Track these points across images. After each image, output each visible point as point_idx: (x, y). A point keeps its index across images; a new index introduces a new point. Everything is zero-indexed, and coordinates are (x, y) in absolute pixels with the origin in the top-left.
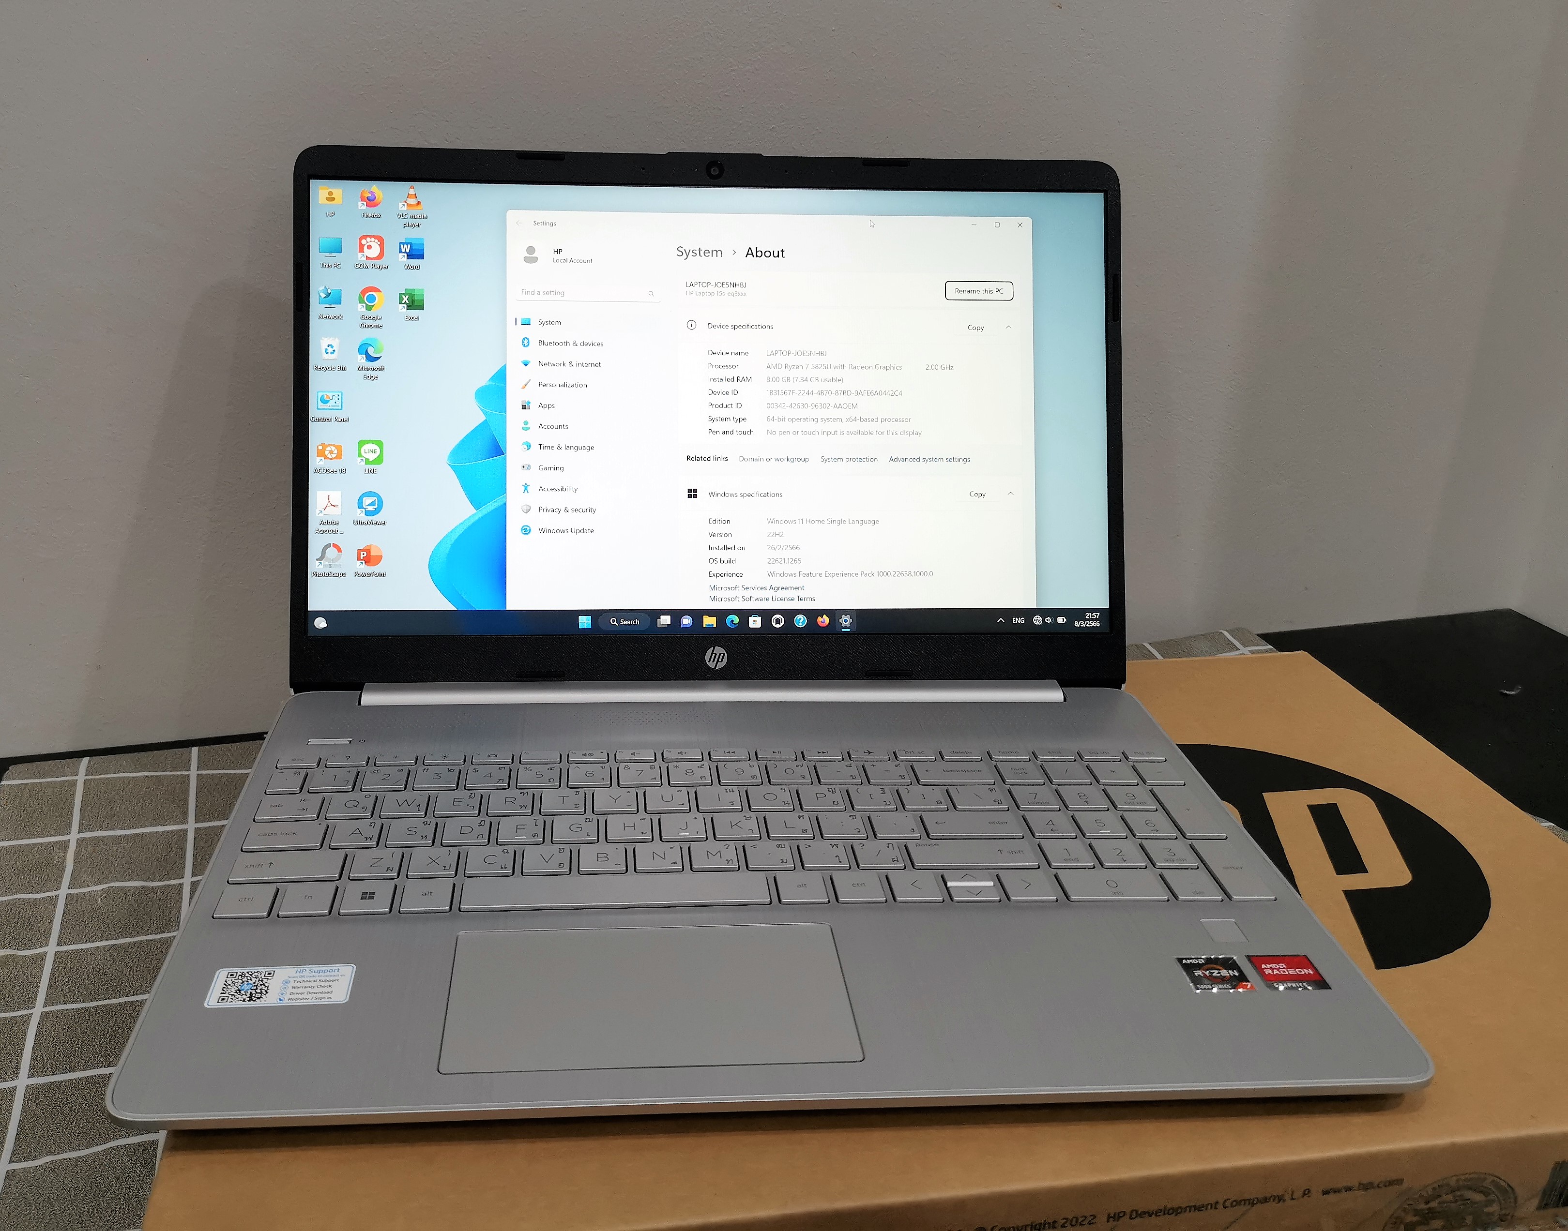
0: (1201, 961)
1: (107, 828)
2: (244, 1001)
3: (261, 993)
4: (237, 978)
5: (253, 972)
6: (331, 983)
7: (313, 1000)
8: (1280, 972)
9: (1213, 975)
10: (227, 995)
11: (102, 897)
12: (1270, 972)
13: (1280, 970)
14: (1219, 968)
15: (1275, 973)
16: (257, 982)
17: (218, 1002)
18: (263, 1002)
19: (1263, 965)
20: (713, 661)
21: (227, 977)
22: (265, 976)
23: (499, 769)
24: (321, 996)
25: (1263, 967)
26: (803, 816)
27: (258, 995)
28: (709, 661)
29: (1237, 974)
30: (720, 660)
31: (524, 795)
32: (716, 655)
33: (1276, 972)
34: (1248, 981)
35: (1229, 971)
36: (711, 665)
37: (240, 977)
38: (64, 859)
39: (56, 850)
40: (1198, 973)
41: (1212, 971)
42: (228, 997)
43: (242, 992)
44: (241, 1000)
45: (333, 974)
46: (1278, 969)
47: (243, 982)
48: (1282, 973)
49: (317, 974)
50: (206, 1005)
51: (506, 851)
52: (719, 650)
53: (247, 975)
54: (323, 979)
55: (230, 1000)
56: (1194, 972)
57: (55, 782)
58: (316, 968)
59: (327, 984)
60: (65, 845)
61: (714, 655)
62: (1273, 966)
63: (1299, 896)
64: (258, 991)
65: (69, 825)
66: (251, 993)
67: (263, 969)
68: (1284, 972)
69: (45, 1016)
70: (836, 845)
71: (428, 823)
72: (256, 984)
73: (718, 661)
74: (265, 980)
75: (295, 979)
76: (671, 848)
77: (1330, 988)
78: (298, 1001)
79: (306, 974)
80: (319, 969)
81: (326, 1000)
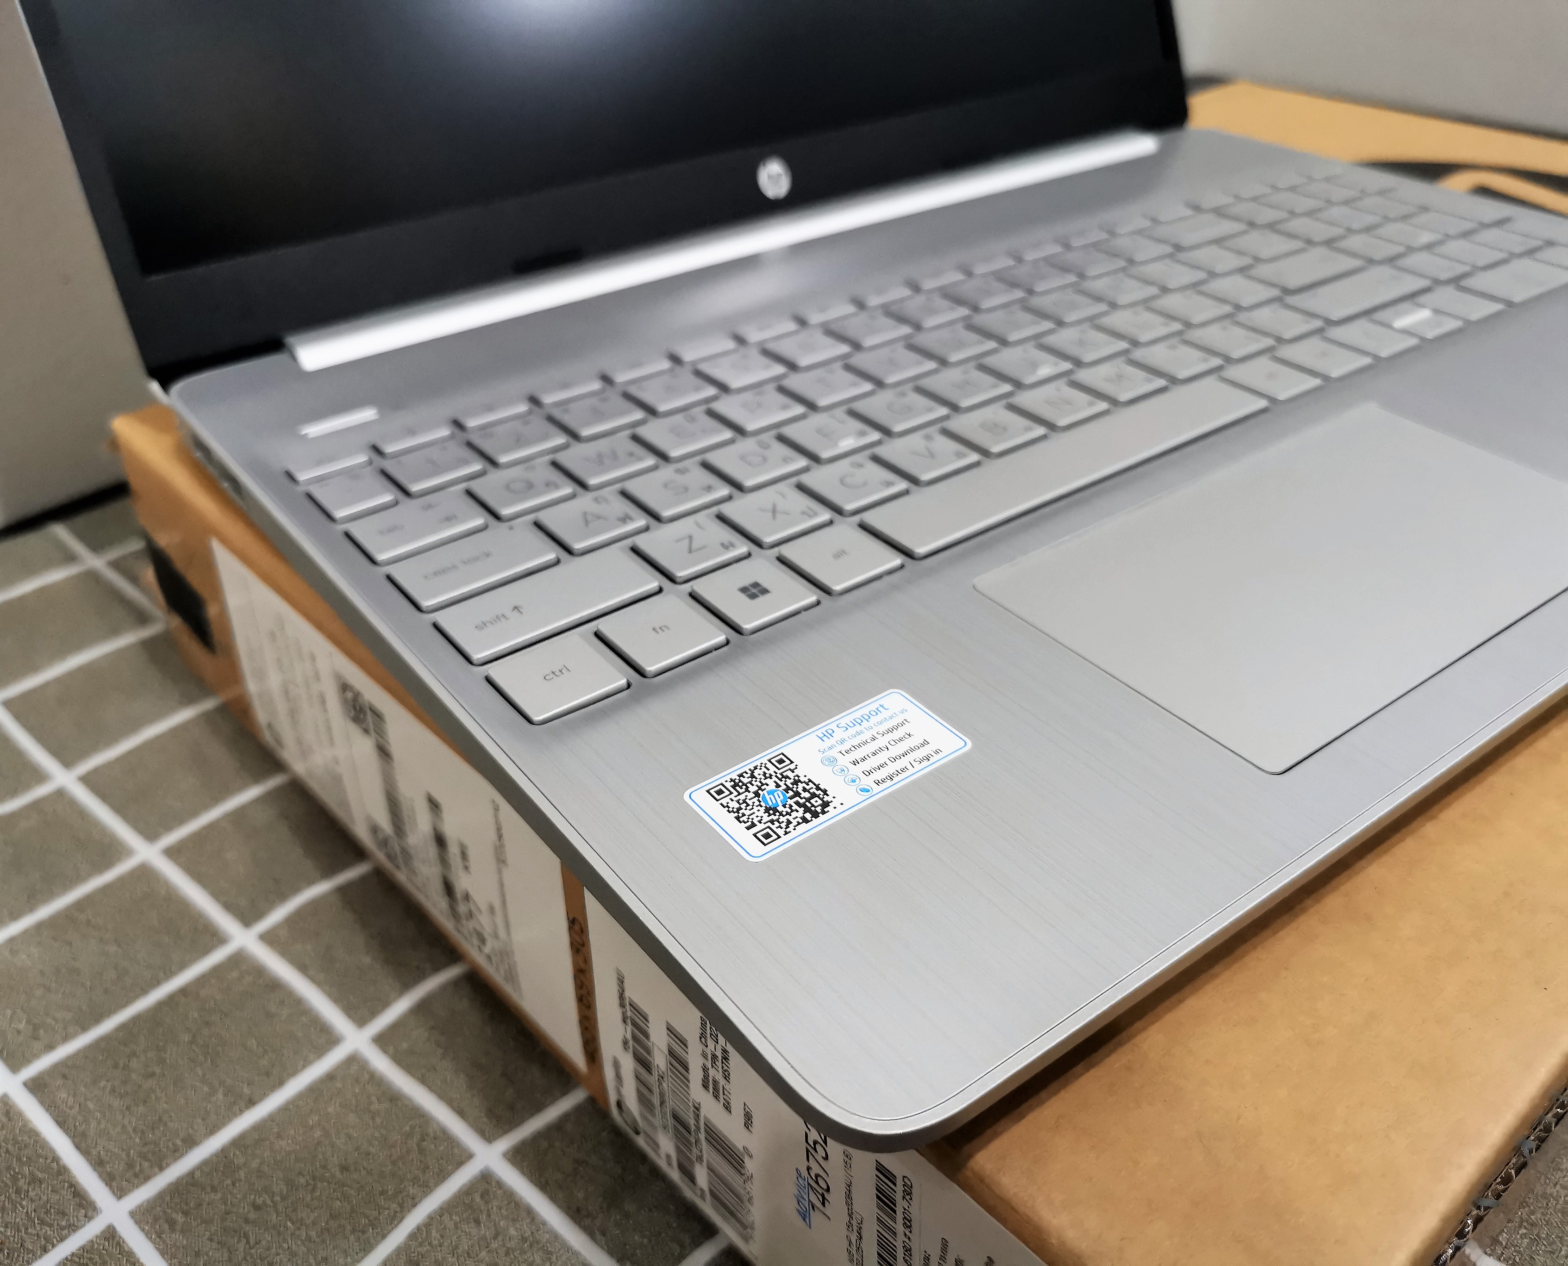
3: (813, 795)
5: (748, 772)
6: (903, 730)
7: (917, 766)
16: (780, 783)
22: (778, 768)
24: (916, 755)
27: (816, 802)
45: (880, 717)
49: (857, 727)
53: (744, 780)
54: (883, 728)
59: (897, 734)
64: (805, 794)
66: (796, 801)
67: (762, 758)
74: (789, 773)
75: (837, 749)
78: (896, 779)
79: (839, 734)
80: (851, 718)
81: (936, 757)
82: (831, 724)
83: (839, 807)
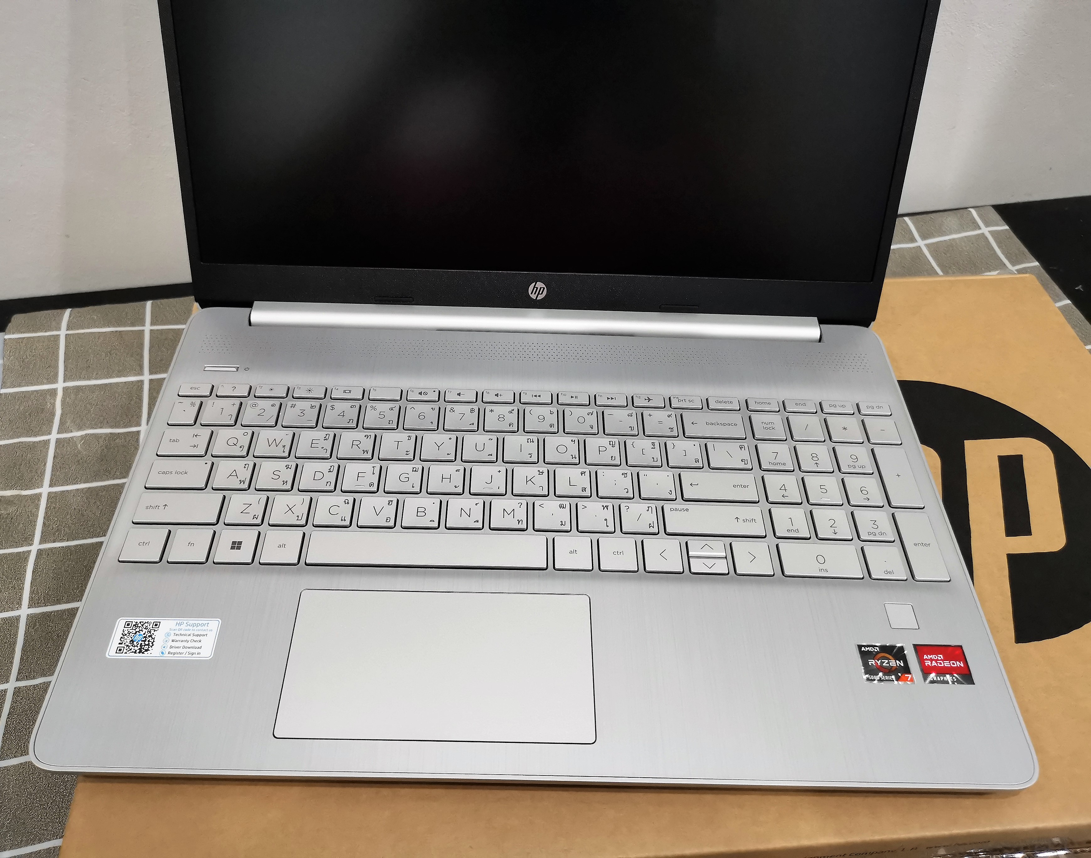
0: (876, 649)
1: (84, 379)
2: (135, 652)
3: (148, 645)
4: (131, 628)
5: (144, 623)
6: (201, 638)
7: (187, 655)
8: (937, 663)
9: (884, 664)
10: (123, 645)
11: (81, 443)
12: (929, 663)
13: (938, 662)
14: (890, 657)
15: (933, 665)
16: (146, 633)
17: (116, 653)
18: (149, 655)
19: (925, 656)
20: (535, 294)
21: (124, 627)
22: (152, 628)
23: (351, 407)
24: (192, 651)
25: (925, 658)
26: (585, 472)
27: (146, 647)
28: (532, 294)
29: (902, 665)
30: (540, 293)
31: (367, 438)
32: (537, 288)
33: (934, 663)
34: (910, 673)
35: (897, 661)
36: (533, 296)
37: (134, 627)
38: (54, 405)
39: (48, 396)
40: (872, 662)
41: (883, 661)
42: (124, 647)
43: (135, 643)
44: (133, 652)
45: (204, 628)
46: (936, 661)
47: (136, 632)
48: (939, 665)
49: (191, 628)
50: (107, 656)
51: (347, 501)
52: (540, 285)
53: (139, 625)
54: (196, 633)
55: (125, 651)
56: (869, 660)
57: (44, 337)
58: (192, 621)
59: (198, 638)
60: (53, 393)
61: (535, 289)
62: (933, 657)
63: (973, 585)
64: (147, 643)
65: (56, 375)
66: (141, 644)
67: (152, 620)
68: (941, 664)
69: (40, 552)
70: (607, 507)
71: (290, 467)
72: (145, 635)
73: (539, 294)
74: (152, 632)
75: (175, 632)
76: (476, 504)
77: (974, 684)
78: (175, 655)
79: (183, 627)
80: (194, 622)
81: (196, 655)
82: (185, 620)
83: (149, 653)
